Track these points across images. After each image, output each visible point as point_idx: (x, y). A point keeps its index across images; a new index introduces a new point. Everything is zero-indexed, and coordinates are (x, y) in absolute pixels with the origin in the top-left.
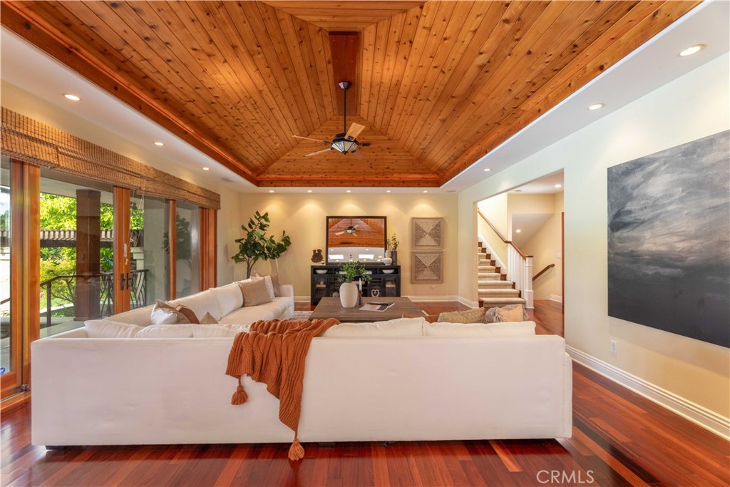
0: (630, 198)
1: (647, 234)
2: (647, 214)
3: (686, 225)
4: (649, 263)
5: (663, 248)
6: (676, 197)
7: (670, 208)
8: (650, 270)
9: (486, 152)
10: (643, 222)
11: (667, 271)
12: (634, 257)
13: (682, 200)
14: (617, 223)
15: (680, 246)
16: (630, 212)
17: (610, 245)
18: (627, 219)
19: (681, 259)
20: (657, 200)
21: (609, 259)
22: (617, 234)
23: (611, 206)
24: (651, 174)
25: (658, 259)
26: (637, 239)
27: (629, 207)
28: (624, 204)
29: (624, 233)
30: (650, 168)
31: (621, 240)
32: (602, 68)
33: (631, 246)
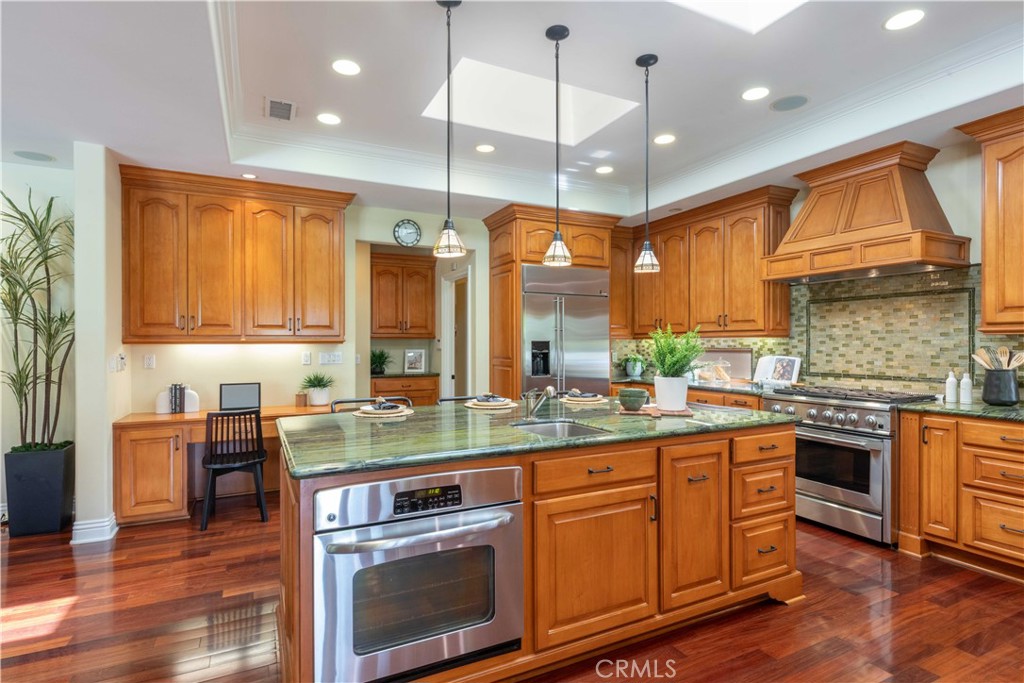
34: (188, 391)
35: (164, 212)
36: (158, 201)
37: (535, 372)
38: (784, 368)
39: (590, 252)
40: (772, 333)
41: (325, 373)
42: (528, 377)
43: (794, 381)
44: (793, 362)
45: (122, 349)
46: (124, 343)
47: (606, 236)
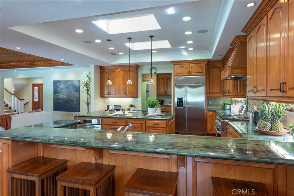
0: (57, 87)
1: (60, 95)
2: (60, 91)
3: (65, 93)
4: (60, 100)
5: (63, 97)
6: (64, 89)
7: (64, 90)
8: (61, 101)
9: (20, 68)
10: (60, 92)
11: (63, 101)
12: (58, 99)
13: (65, 89)
14: (55, 92)
15: (65, 97)
16: (57, 90)
17: (54, 96)
18: (57, 91)
19: (65, 99)
20: (62, 89)
21: (54, 99)
22: (55, 94)
23: (54, 88)
24: (61, 84)
25: (62, 99)
26: (58, 95)
27: (57, 89)
28: (56, 89)
29: (56, 94)
30: (61, 83)
31: (56, 96)
32: (55, 66)
33: (57, 97)
34: (110, 106)
35: (106, 73)
36: (105, 72)
37: (178, 106)
38: (241, 109)
39: (198, 71)
40: (235, 97)
41: (133, 104)
42: (176, 107)
43: (242, 114)
44: (244, 106)
45: (100, 98)
46: (100, 97)
47: (204, 66)
